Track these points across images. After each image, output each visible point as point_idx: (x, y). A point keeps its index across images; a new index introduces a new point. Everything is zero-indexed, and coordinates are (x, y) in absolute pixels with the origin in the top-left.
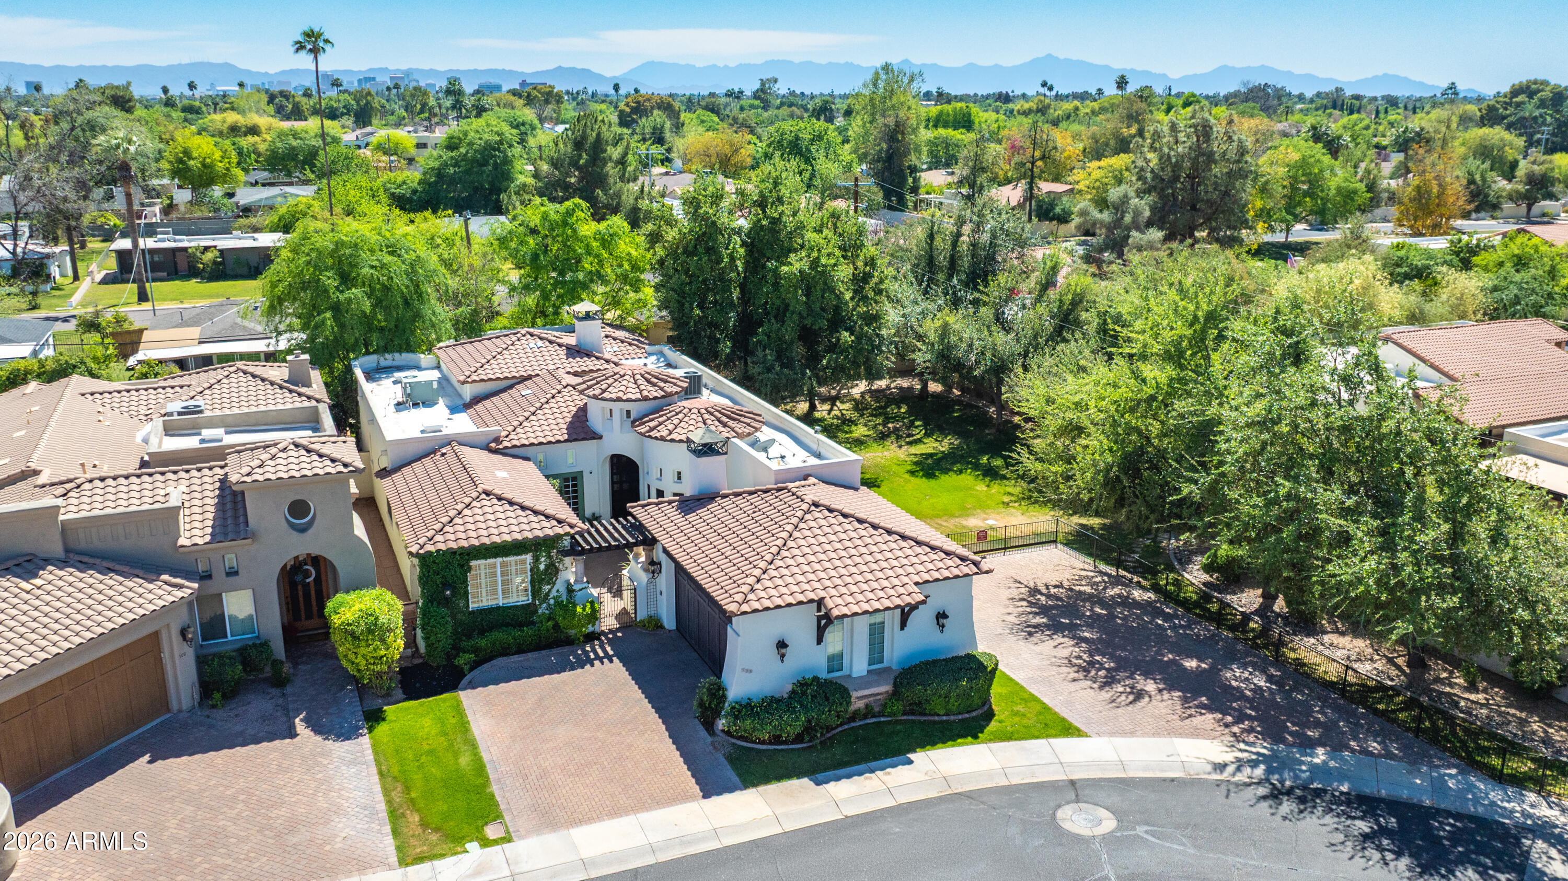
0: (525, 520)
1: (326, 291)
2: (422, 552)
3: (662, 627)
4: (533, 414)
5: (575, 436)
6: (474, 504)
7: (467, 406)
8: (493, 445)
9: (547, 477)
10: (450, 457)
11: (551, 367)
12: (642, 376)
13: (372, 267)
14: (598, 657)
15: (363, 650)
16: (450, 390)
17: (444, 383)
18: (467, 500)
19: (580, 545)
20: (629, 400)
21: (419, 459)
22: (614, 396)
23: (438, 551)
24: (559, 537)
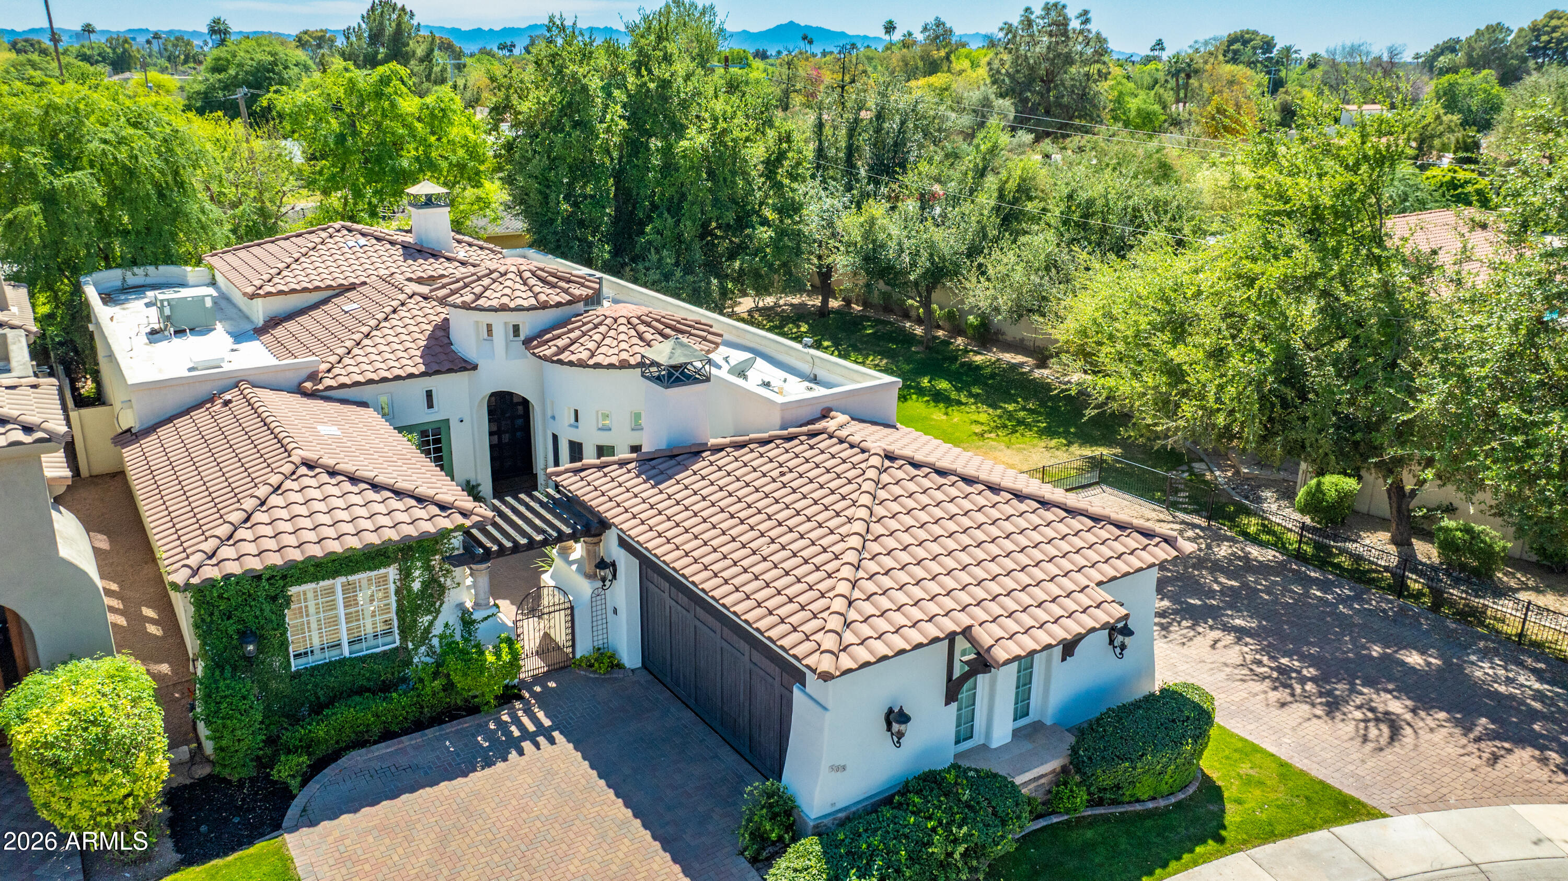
0: (381, 508)
1: (32, 175)
2: (195, 581)
3: (620, 666)
4: (367, 336)
5: (436, 367)
6: (288, 484)
7: (259, 331)
8: (308, 385)
9: (400, 429)
10: (239, 406)
11: (382, 272)
12: (533, 274)
13: (105, 142)
14: (527, 735)
15: (80, 794)
16: (231, 311)
17: (223, 304)
18: (275, 479)
19: (481, 545)
20: (519, 309)
21: (187, 412)
22: (495, 303)
23: (227, 577)
24: (444, 534)
